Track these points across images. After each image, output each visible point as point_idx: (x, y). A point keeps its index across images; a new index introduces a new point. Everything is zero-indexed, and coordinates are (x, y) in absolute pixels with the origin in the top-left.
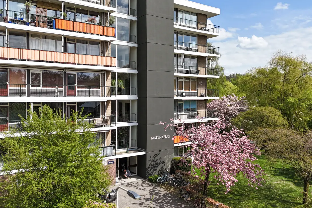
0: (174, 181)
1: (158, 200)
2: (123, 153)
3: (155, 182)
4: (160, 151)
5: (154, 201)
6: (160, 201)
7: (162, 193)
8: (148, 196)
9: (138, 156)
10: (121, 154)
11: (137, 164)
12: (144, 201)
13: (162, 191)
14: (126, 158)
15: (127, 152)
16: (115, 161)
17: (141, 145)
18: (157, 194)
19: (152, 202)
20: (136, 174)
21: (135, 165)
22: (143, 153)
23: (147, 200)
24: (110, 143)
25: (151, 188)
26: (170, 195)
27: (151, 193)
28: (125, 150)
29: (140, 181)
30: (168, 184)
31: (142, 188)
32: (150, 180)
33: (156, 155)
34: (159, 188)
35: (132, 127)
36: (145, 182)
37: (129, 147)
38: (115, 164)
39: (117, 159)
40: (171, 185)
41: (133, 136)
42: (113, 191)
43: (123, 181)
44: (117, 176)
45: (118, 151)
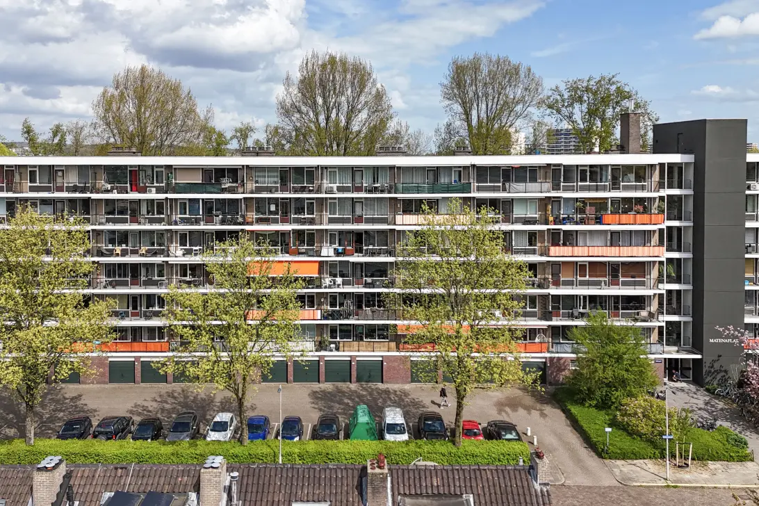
0: (738, 397)
1: (713, 412)
2: (672, 353)
3: (713, 393)
4: (720, 356)
5: (708, 412)
6: (715, 413)
7: (720, 407)
8: (703, 406)
9: (693, 359)
10: (669, 353)
11: (691, 367)
12: (696, 409)
13: (721, 405)
14: (677, 360)
15: (678, 352)
16: (663, 361)
17: (697, 346)
18: (713, 406)
19: (705, 412)
20: (691, 379)
21: (690, 369)
22: (699, 357)
23: (700, 409)
24: (657, 339)
25: (707, 398)
26: (729, 410)
27: (706, 404)
28: (676, 348)
29: (693, 388)
30: (731, 399)
31: (695, 396)
32: (708, 390)
33: (714, 361)
34: (717, 401)
35: (684, 322)
36: (699, 390)
37: (680, 346)
38: (663, 363)
39: (665, 359)
40: (734, 401)
41: (686, 333)
42: (661, 392)
43: (672, 384)
44: (665, 377)
45: (667, 348)
